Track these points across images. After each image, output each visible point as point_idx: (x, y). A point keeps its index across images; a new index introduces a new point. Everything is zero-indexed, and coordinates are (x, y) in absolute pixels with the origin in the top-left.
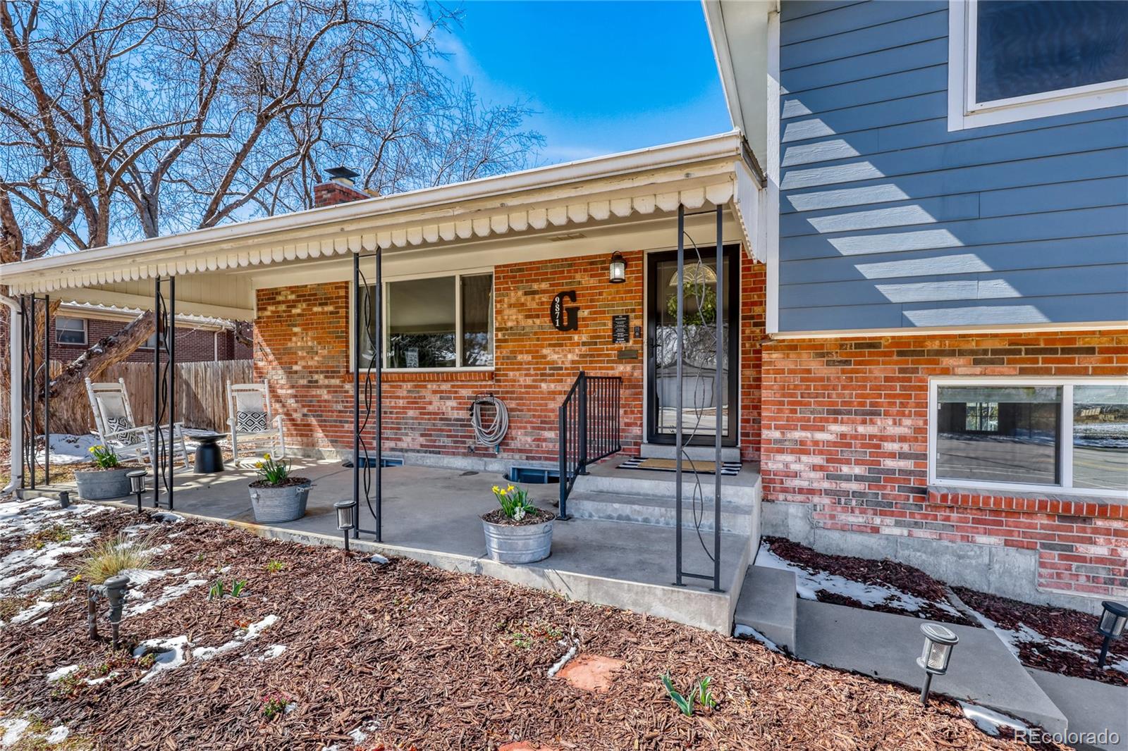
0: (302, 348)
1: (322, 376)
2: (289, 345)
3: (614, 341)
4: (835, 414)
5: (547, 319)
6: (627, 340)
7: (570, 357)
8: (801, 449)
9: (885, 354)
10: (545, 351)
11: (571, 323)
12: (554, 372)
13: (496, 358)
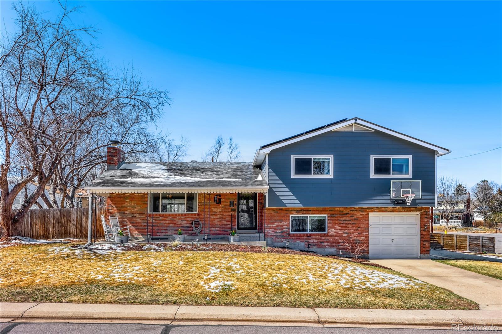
0: (130, 206)
1: (138, 215)
2: (124, 205)
3: (230, 206)
4: (276, 221)
5: (213, 201)
6: (233, 206)
7: (219, 210)
8: (270, 228)
9: (284, 211)
10: (212, 209)
11: (219, 202)
12: (215, 213)
13: (199, 210)
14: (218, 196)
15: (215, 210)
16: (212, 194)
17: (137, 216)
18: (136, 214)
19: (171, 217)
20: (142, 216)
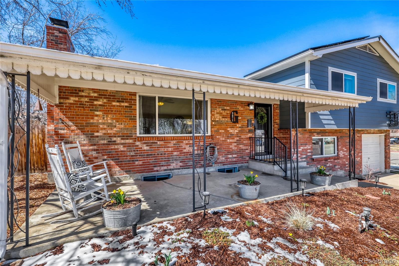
0: (104, 124)
3: (248, 127)
5: (229, 119)
6: (251, 127)
7: (236, 131)
9: (307, 132)
10: (229, 129)
11: (236, 121)
12: (231, 136)
13: (211, 131)
14: (235, 113)
15: (232, 131)
16: (228, 110)
17: (118, 140)
18: (115, 137)
19: (174, 142)
20: (127, 141)
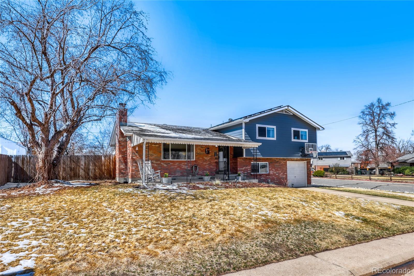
1: (155, 161)
3: (215, 156)
4: (244, 166)
5: (205, 152)
7: (208, 158)
8: (241, 170)
10: (204, 157)
11: (208, 153)
12: (206, 161)
13: (195, 158)
14: (208, 149)
15: (206, 158)
16: (204, 147)
19: (178, 163)
20: (158, 162)
